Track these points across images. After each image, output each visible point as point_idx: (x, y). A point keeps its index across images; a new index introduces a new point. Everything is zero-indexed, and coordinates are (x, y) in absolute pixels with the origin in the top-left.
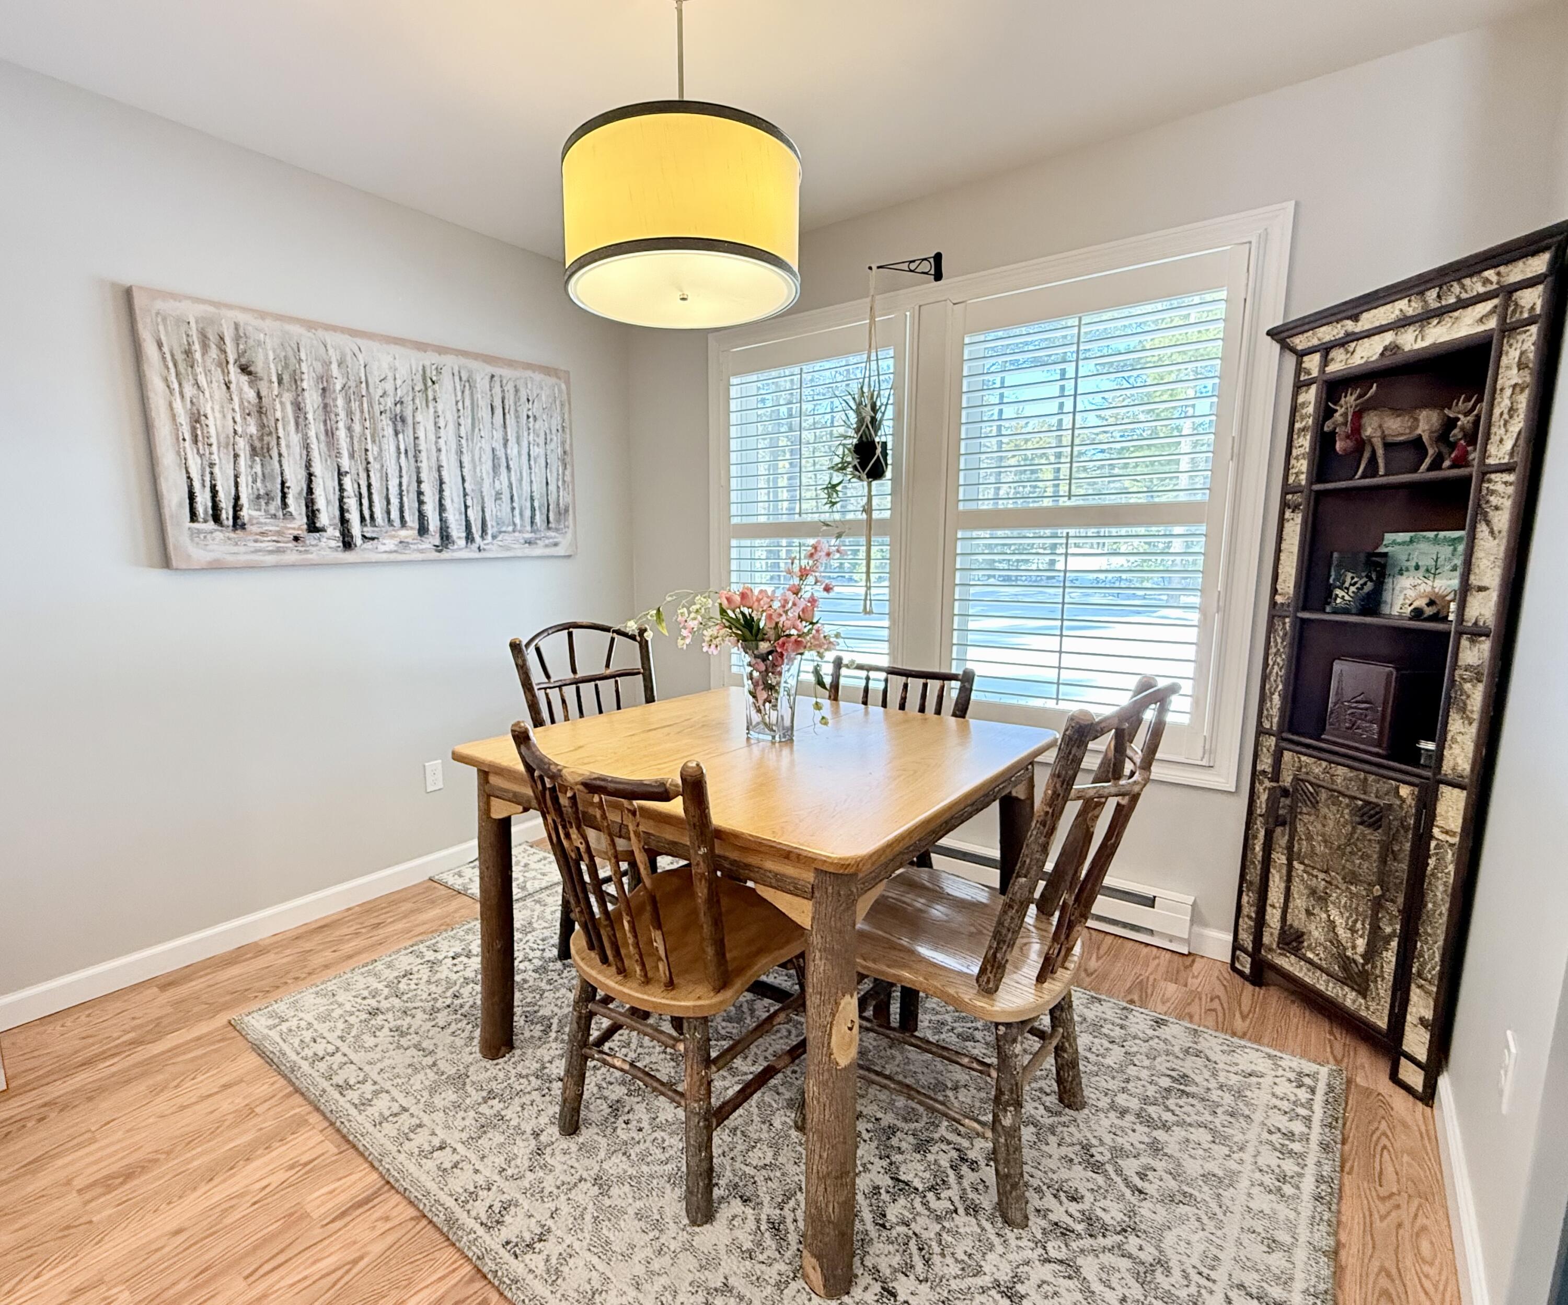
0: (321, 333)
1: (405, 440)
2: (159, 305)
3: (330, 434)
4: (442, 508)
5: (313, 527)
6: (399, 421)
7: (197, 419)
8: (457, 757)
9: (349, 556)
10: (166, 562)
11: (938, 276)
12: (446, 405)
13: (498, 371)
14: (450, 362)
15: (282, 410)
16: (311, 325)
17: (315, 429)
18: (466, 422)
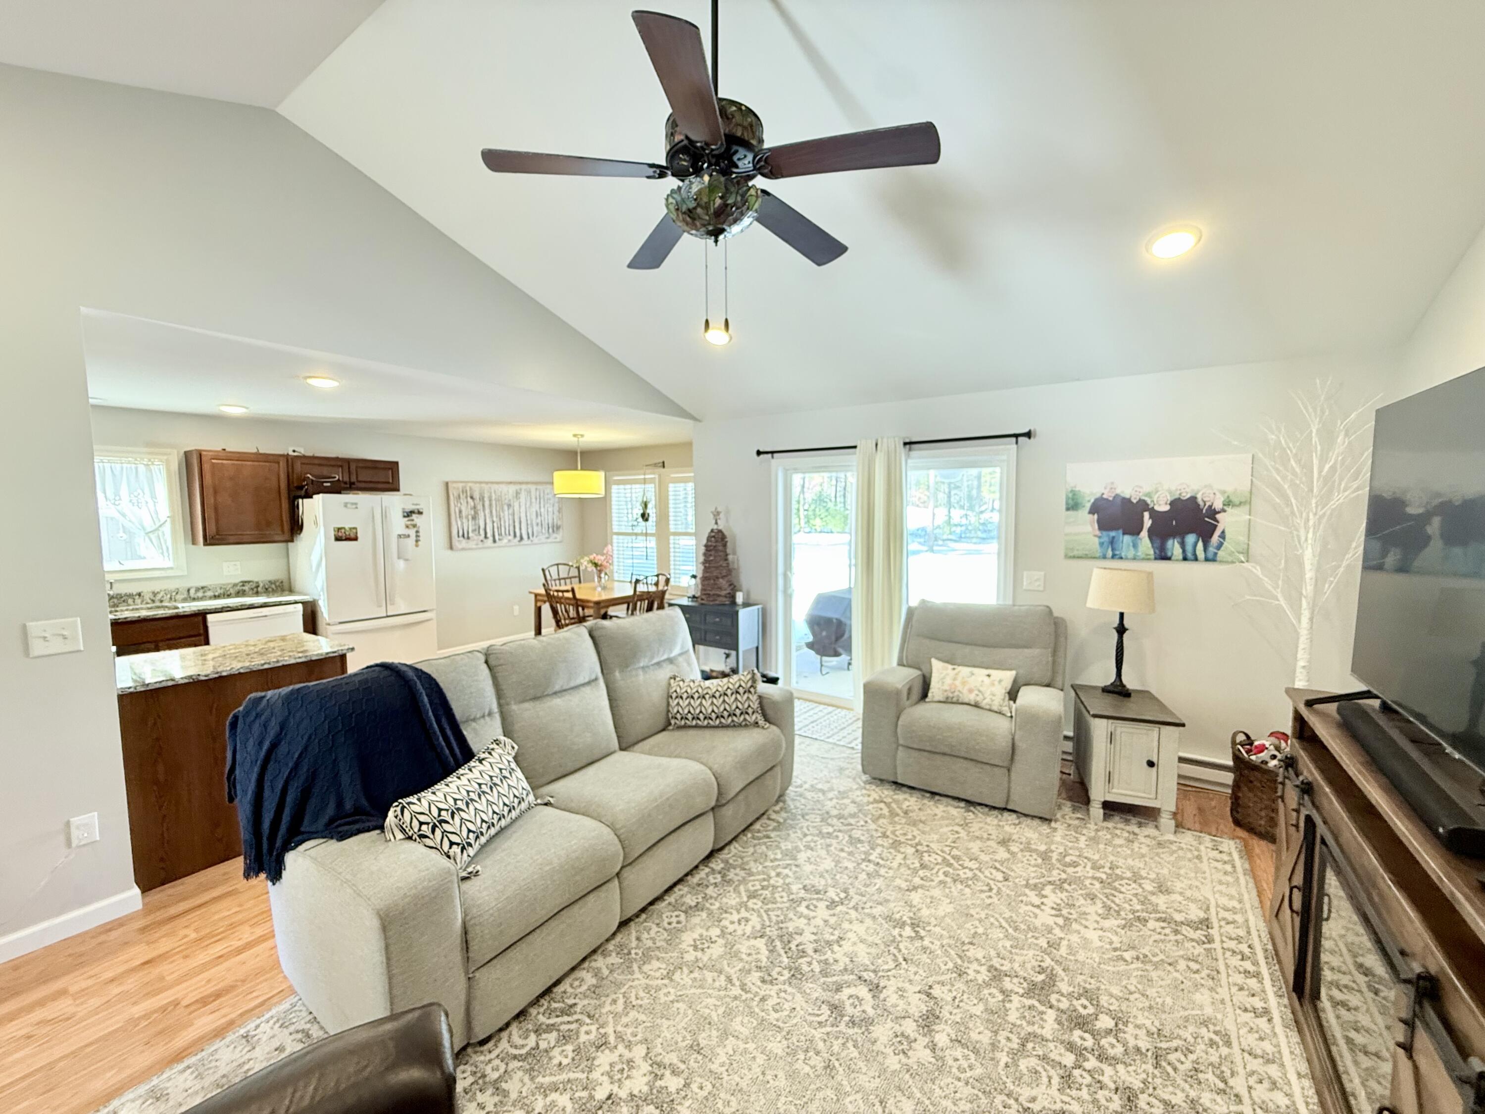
0: (489, 485)
1: (511, 511)
2: (455, 485)
3: (491, 512)
4: (520, 529)
5: (486, 537)
6: (509, 506)
7: (460, 512)
8: (531, 593)
9: (496, 545)
10: (451, 548)
11: (664, 467)
12: (522, 500)
13: (538, 487)
14: (524, 487)
15: (480, 507)
16: (487, 483)
17: (487, 511)
18: (528, 504)
